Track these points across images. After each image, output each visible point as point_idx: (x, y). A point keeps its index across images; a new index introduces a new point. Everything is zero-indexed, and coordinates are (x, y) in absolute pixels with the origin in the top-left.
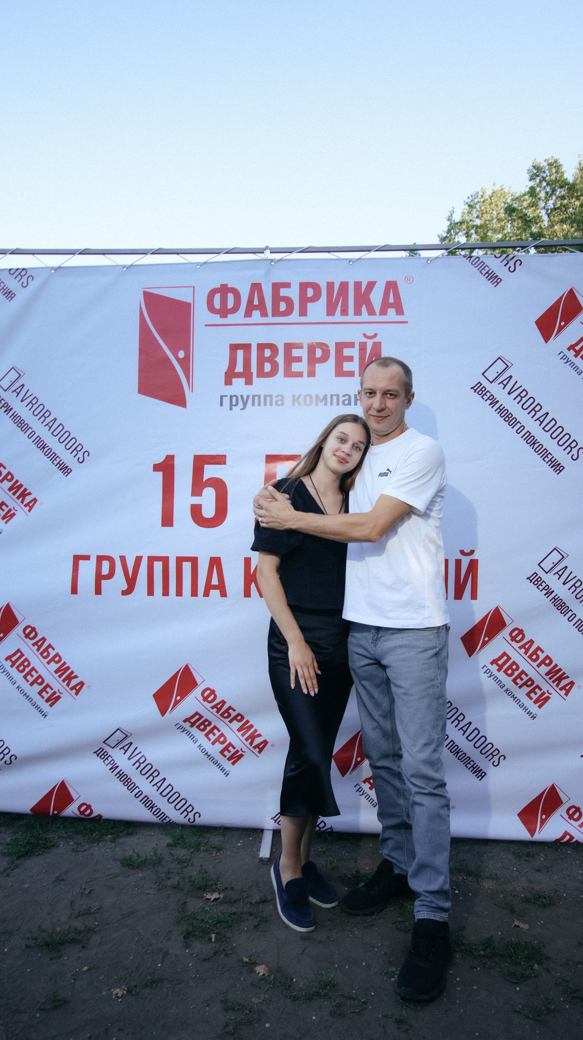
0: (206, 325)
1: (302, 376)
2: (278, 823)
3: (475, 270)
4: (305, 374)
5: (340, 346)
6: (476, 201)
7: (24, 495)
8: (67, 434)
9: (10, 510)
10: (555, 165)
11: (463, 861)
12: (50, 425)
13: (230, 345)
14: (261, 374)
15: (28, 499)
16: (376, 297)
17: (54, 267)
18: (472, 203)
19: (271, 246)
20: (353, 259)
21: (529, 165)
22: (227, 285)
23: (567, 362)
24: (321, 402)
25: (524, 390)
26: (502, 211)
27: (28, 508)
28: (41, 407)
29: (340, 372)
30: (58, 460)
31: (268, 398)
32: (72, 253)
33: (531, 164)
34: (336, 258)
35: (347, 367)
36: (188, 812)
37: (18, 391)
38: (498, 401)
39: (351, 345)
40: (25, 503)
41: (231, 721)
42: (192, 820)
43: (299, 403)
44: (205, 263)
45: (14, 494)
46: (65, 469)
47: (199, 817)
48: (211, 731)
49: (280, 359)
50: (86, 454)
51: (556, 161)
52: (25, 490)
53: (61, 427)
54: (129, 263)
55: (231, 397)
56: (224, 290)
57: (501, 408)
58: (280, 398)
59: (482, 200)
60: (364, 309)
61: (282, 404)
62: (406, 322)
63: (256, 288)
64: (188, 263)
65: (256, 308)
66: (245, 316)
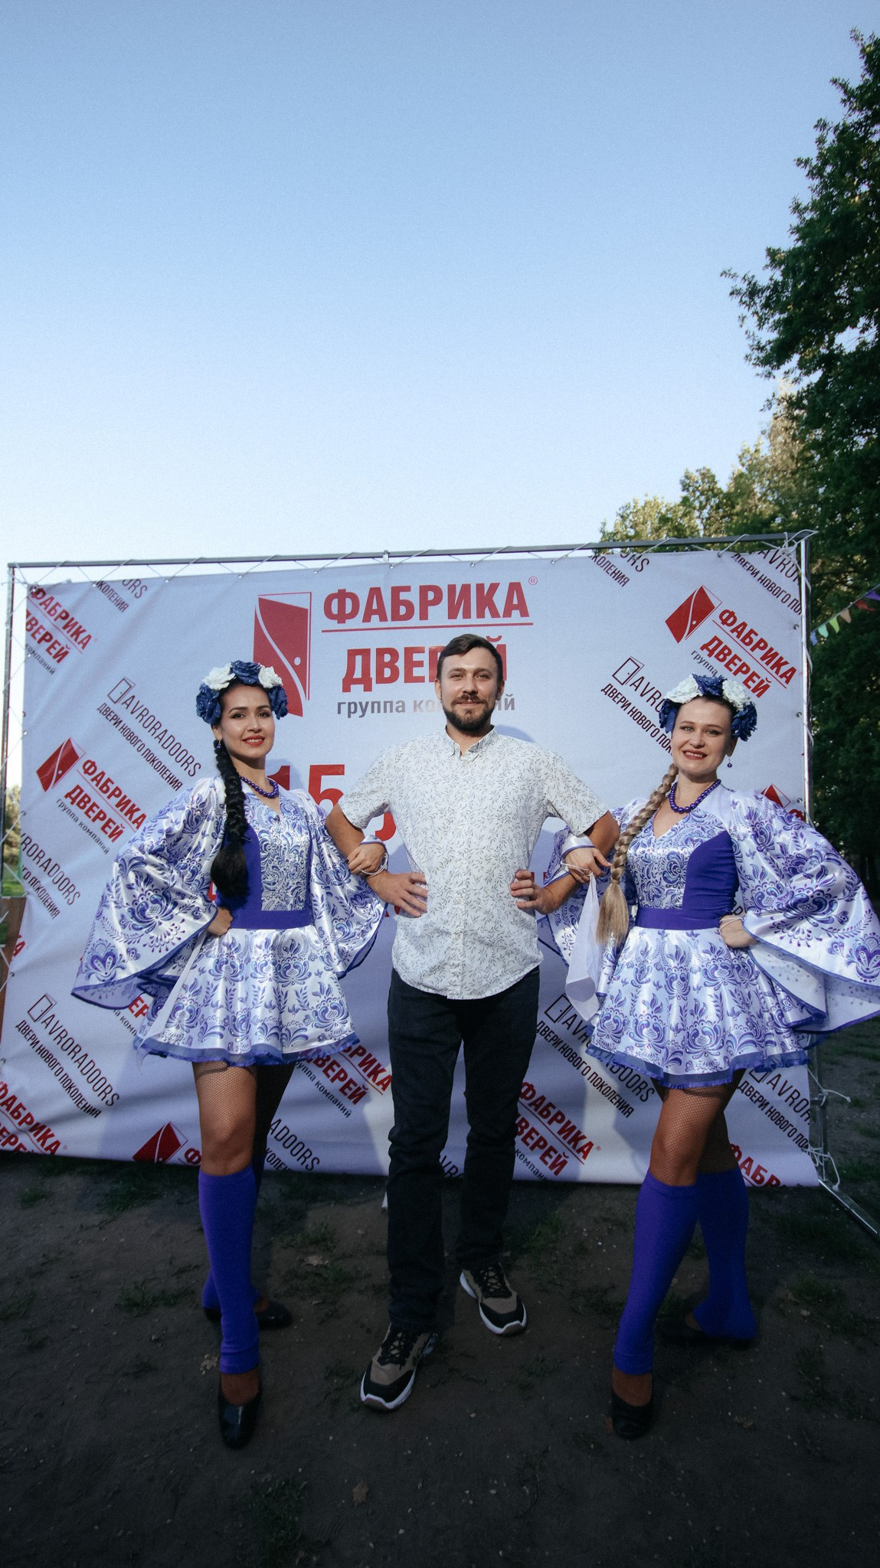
0: (323, 631)
1: (424, 682)
3: (600, 570)
4: (427, 679)
6: (628, 512)
7: (131, 811)
8: (178, 746)
9: (117, 828)
10: (708, 476)
11: (610, 1209)
12: (161, 737)
13: (349, 651)
14: (381, 680)
15: (136, 815)
16: (500, 599)
17: (168, 577)
18: (624, 514)
19: (389, 551)
20: (475, 561)
21: (681, 476)
22: (345, 590)
23: (701, 662)
25: (657, 691)
26: (657, 521)
27: (136, 825)
28: (152, 718)
30: (168, 773)
31: (388, 705)
32: (186, 562)
33: (683, 474)
34: (456, 560)
36: (306, 1158)
37: (128, 702)
38: (630, 704)
40: (133, 819)
41: (351, 1056)
42: (310, 1167)
43: (420, 709)
44: (323, 568)
45: (122, 810)
46: (176, 783)
47: (318, 1163)
48: (330, 1067)
49: (400, 664)
50: (198, 766)
51: (709, 470)
52: (134, 805)
53: (170, 739)
54: (245, 571)
55: (350, 704)
56: (342, 595)
57: (634, 710)
58: (400, 704)
59: (635, 510)
60: (487, 611)
61: (403, 711)
62: (532, 624)
63: (375, 592)
64: (305, 570)
65: (375, 612)
66: (364, 621)
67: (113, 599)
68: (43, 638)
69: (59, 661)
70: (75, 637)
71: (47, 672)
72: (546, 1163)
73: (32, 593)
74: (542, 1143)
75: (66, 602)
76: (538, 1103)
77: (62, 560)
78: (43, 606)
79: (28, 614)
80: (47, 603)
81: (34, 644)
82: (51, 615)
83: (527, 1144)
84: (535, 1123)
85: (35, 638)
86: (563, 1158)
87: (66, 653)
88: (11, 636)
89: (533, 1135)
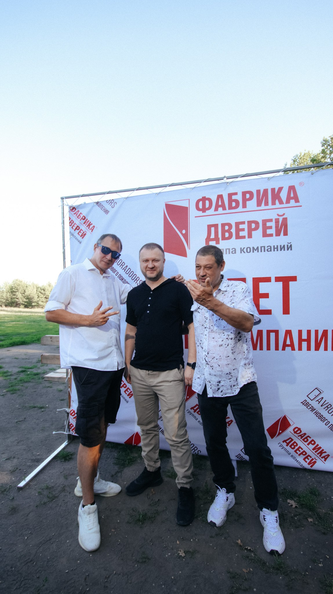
0: (195, 217)
1: (245, 238)
2: (239, 458)
4: (247, 237)
5: (265, 222)
8: (132, 273)
12: (125, 269)
13: (208, 225)
14: (224, 238)
16: (284, 195)
17: (125, 198)
19: (226, 176)
20: (270, 177)
21: (321, 140)
22: (205, 197)
24: (256, 250)
28: (121, 261)
29: (265, 235)
31: (228, 251)
32: (133, 190)
34: (260, 178)
35: (269, 232)
36: (195, 450)
39: (271, 220)
42: (197, 453)
43: (244, 252)
44: (195, 188)
47: (201, 452)
49: (233, 230)
53: (129, 270)
54: (158, 192)
56: (204, 199)
58: (234, 250)
60: (277, 202)
61: (236, 253)
62: (300, 206)
63: (220, 197)
64: (185, 189)
65: (220, 206)
66: (215, 211)
67: (103, 209)
68: (76, 229)
69: (83, 238)
70: (88, 227)
71: (78, 243)
72: (306, 462)
73: (71, 209)
74: (304, 453)
75: (84, 212)
76: (302, 436)
77: (82, 194)
78: (75, 215)
79: (70, 219)
80: (77, 213)
81: (73, 231)
82: (79, 218)
83: (297, 453)
84: (300, 443)
85: (73, 229)
86: (314, 460)
87: (85, 234)
88: (64, 228)
89: (300, 449)
